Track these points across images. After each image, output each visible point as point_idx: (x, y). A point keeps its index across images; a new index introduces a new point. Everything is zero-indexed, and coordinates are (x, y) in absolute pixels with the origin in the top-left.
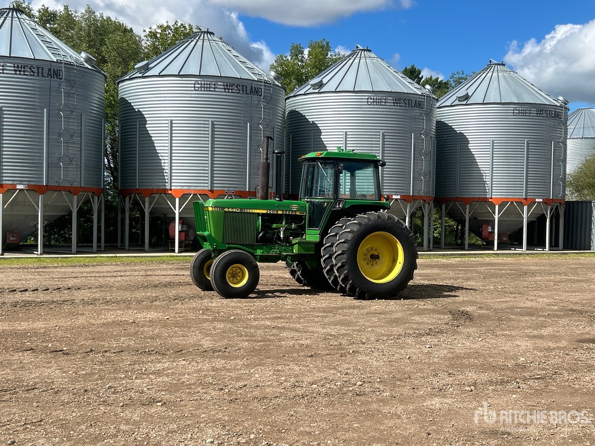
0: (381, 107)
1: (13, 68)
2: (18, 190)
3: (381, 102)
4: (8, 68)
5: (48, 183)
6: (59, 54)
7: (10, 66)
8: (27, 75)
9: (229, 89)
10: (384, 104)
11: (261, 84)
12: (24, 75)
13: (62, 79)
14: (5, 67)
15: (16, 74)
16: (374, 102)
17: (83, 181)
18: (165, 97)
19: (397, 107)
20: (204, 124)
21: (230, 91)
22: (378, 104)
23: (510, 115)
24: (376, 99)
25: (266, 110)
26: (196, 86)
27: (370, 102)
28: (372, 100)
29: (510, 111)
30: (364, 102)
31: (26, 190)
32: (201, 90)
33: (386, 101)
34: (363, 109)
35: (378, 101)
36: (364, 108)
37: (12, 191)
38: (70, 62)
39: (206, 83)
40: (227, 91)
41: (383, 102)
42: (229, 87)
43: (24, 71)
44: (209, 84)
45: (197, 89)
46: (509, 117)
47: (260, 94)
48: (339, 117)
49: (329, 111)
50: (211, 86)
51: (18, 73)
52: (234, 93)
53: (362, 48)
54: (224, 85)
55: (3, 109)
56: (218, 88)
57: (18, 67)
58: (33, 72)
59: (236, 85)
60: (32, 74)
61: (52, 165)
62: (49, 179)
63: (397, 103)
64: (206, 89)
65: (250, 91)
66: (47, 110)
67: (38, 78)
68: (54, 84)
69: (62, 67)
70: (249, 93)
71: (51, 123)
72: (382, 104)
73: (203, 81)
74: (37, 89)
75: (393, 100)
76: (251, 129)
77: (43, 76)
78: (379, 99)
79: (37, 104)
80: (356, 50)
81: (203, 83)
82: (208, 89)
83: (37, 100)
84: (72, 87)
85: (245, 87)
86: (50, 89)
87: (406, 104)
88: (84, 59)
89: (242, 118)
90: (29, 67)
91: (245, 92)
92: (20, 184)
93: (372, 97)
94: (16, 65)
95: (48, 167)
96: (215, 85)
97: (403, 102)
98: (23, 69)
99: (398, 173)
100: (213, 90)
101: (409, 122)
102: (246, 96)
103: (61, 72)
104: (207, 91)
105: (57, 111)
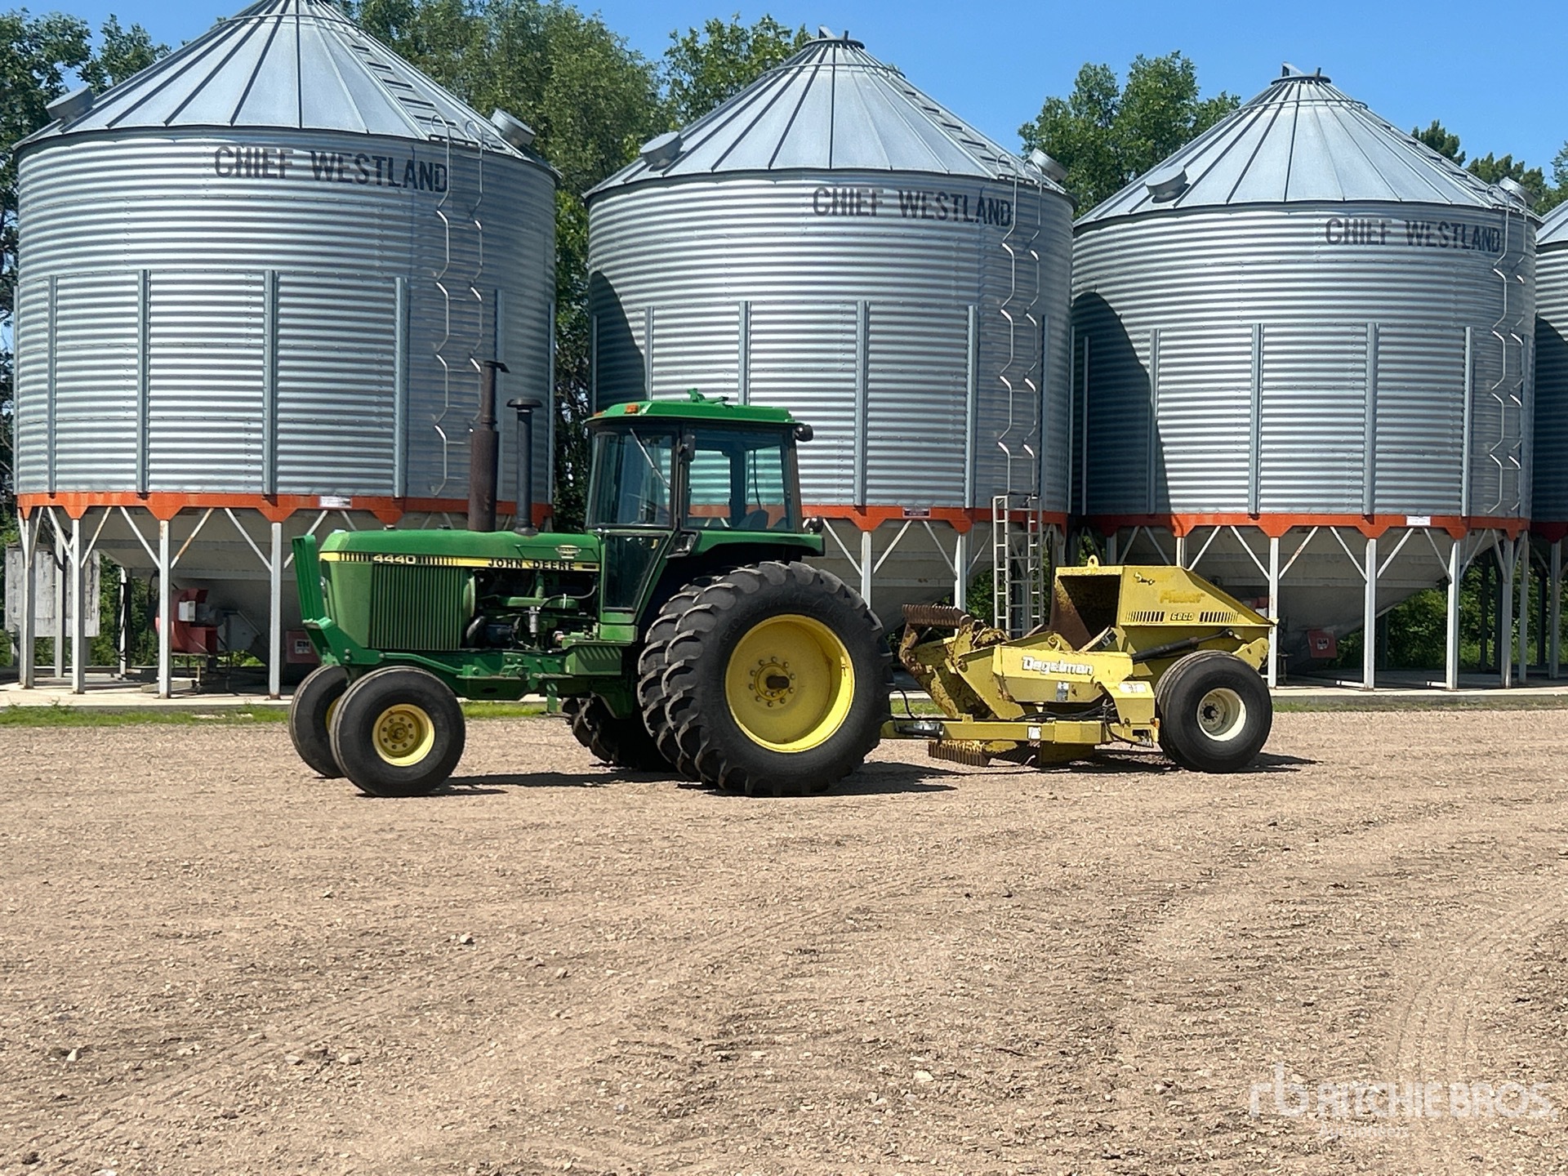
0: (1369, 248)
1: (309, 163)
2: (325, 513)
3: (1369, 235)
4: (295, 162)
5: (406, 492)
6: (434, 120)
7: (300, 158)
8: (350, 181)
9: (914, 208)
10: (1379, 239)
11: (1009, 189)
12: (341, 180)
13: (445, 189)
14: (287, 161)
15: (318, 179)
16: (1346, 234)
18: (729, 236)
19: (1419, 249)
20: (842, 312)
21: (920, 212)
22: (1359, 239)
24: (1355, 225)
25: (1022, 267)
26: (820, 200)
27: (1335, 234)
28: (1342, 230)
30: (1317, 234)
31: (347, 511)
32: (835, 214)
33: (1387, 229)
34: (1314, 257)
35: (1359, 229)
36: (1317, 252)
37: (307, 514)
38: (467, 142)
39: (848, 191)
40: (909, 212)
41: (1375, 233)
42: (914, 202)
43: (340, 171)
44: (859, 195)
45: (821, 209)
47: (1005, 218)
48: (1240, 282)
49: (1206, 266)
50: (863, 199)
51: (323, 174)
52: (931, 217)
53: (1302, 74)
54: (901, 197)
55: (282, 279)
56: (882, 205)
57: (323, 159)
58: (366, 173)
59: (936, 196)
60: (362, 177)
61: (416, 440)
62: (409, 480)
63: (1419, 236)
64: (848, 210)
65: (976, 211)
66: (402, 281)
67: (378, 189)
68: (422, 205)
69: (445, 156)
70: (975, 217)
71: (416, 318)
72: (1373, 239)
73: (839, 186)
74: (377, 221)
75: (1408, 227)
76: (979, 324)
77: (392, 185)
78: (1362, 225)
79: (377, 263)
80: (1285, 79)
81: (840, 191)
82: (855, 210)
83: (376, 253)
84: (472, 213)
85: (961, 201)
86: (412, 220)
87: (1446, 238)
88: (500, 130)
89: (953, 293)
90: (354, 158)
91: (961, 216)
92: (330, 495)
93: (1342, 221)
94: (318, 154)
95: (406, 443)
96: (874, 196)
97: (1437, 232)
98: (336, 165)
99: (1421, 448)
100: (869, 210)
101: (1456, 293)
102: (966, 225)
103: (441, 170)
104: (851, 214)
105: (431, 285)
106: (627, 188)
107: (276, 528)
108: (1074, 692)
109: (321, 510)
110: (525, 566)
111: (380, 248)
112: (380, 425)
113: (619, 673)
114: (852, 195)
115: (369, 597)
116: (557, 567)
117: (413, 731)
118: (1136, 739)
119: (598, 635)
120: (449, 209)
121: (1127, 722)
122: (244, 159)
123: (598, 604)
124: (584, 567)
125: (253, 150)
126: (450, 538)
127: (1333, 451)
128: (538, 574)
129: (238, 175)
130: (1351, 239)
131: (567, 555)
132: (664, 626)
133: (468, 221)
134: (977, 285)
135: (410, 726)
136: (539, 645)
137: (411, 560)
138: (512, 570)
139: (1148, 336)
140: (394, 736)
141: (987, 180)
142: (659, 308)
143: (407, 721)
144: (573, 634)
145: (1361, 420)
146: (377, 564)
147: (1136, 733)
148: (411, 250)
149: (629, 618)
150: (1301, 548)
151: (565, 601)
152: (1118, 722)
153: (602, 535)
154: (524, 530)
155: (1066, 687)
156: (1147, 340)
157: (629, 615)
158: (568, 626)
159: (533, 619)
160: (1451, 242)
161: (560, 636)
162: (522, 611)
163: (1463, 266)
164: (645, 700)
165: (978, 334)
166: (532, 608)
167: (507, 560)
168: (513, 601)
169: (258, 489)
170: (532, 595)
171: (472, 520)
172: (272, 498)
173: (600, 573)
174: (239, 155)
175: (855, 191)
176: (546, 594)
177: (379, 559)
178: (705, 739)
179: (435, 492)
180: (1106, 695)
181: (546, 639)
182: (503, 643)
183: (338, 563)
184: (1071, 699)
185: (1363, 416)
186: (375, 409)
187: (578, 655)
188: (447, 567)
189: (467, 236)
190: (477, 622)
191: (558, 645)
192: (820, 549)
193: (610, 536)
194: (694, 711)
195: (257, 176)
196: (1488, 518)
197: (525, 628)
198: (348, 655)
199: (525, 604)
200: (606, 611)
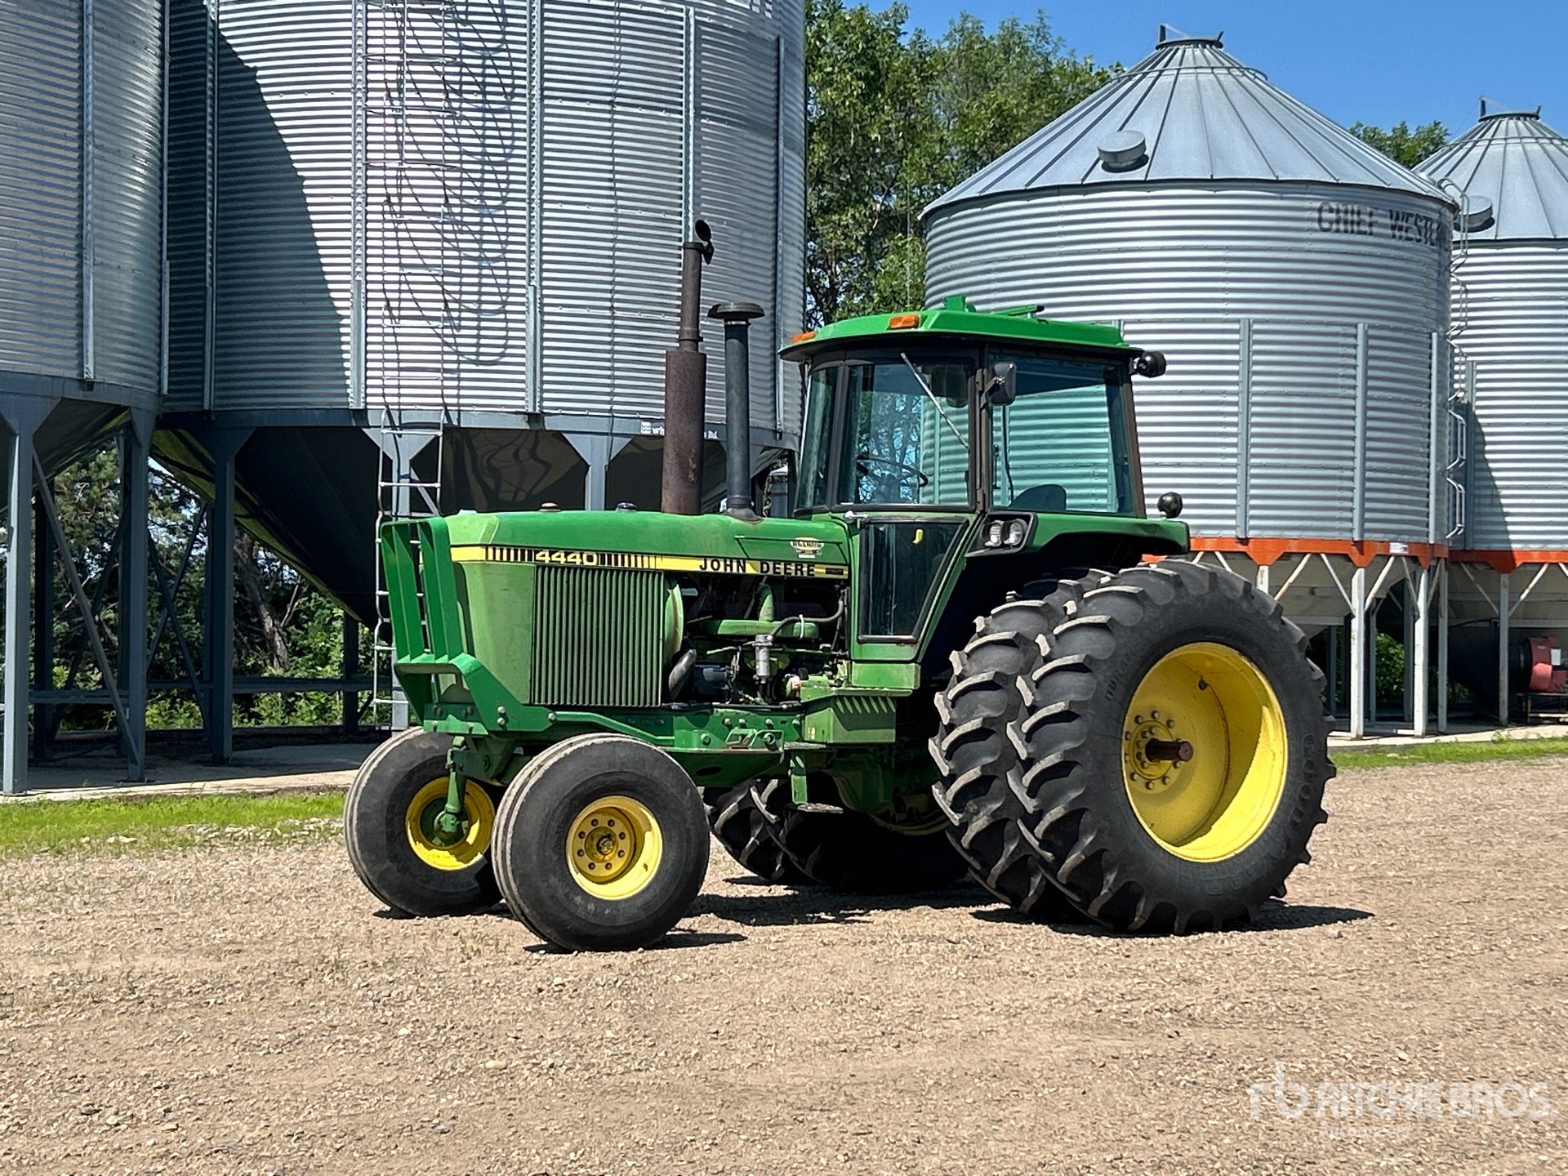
110: (750, 570)
113: (892, 736)
115: (530, 621)
116: (792, 571)
119: (848, 680)
123: (845, 630)
124: (828, 571)
126: (646, 525)
128: (762, 584)
131: (806, 550)
135: (622, 832)
136: (763, 697)
137: (590, 559)
138: (732, 575)
143: (618, 824)
144: (811, 677)
146: (541, 566)
149: (908, 652)
153: (853, 523)
154: (743, 512)
157: (907, 647)
158: (813, 665)
159: (762, 655)
161: (794, 681)
162: (742, 641)
166: (760, 638)
167: (725, 559)
168: (726, 626)
170: (755, 616)
171: (667, 497)
173: (848, 582)
176: (777, 616)
177: (544, 557)
181: (775, 688)
182: (718, 692)
183: (484, 564)
187: (836, 710)
188: (642, 571)
190: (685, 659)
191: (794, 695)
193: (866, 525)
197: (747, 671)
198: (502, 715)
199: (749, 631)
200: (860, 642)
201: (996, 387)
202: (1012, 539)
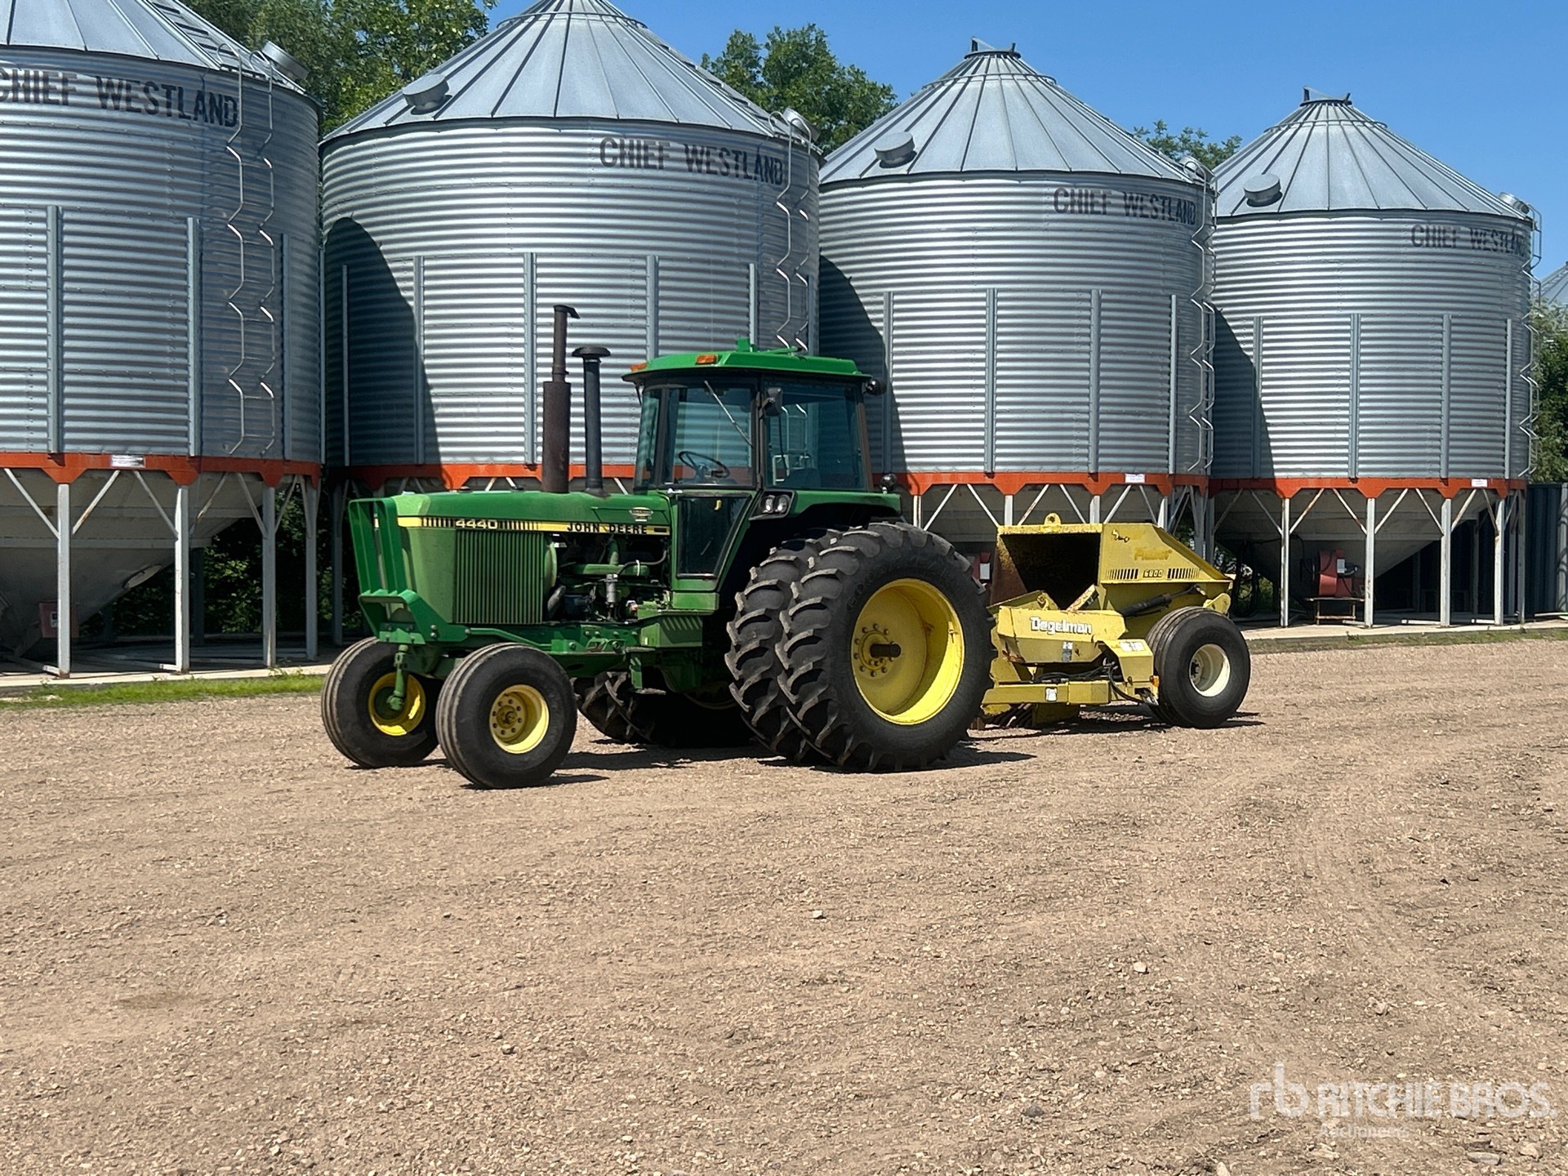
0: (1093, 217)
1: (95, 89)
2: (116, 473)
3: (1092, 205)
4: (79, 88)
5: (201, 450)
7: (84, 83)
8: (138, 111)
9: (699, 162)
10: (1101, 209)
11: (781, 147)
12: (130, 110)
13: (235, 123)
14: (70, 86)
15: (104, 107)
16: (1072, 204)
17: (289, 444)
18: (510, 185)
19: (1135, 220)
20: (631, 267)
21: (704, 168)
22: (1083, 208)
23: (1404, 246)
24: (1080, 195)
26: (607, 151)
27: (1062, 203)
28: (1068, 199)
29: (1402, 234)
30: (1046, 203)
31: (140, 471)
32: (622, 166)
33: (1107, 200)
34: (1043, 225)
35: (1084, 199)
36: (1046, 221)
37: (96, 475)
38: (254, 74)
39: (635, 142)
40: (694, 166)
41: (1098, 204)
42: (699, 156)
43: (128, 99)
44: (646, 148)
45: (608, 160)
46: (1402, 250)
47: (778, 177)
48: (973, 247)
49: (939, 231)
50: (650, 151)
51: (110, 102)
52: (715, 173)
53: (994, 49)
54: (687, 151)
55: (67, 216)
56: (669, 159)
57: (110, 85)
58: (155, 102)
59: (718, 151)
60: (152, 107)
61: (212, 394)
62: (204, 437)
63: (1135, 207)
64: (635, 162)
65: (754, 168)
66: (194, 222)
67: (168, 121)
68: (213, 140)
69: (237, 89)
70: (753, 175)
71: (208, 262)
72: (1096, 209)
73: (626, 137)
74: (167, 156)
75: (1125, 198)
76: (758, 283)
77: (182, 116)
78: (1086, 195)
79: (169, 202)
80: (975, 54)
81: (627, 142)
82: (642, 162)
83: (167, 190)
84: (259, 151)
85: (741, 157)
86: (202, 155)
87: (1156, 210)
88: (275, 63)
89: (736, 250)
90: (143, 86)
91: (741, 172)
92: (123, 454)
93: (1069, 190)
94: (104, 80)
95: (201, 398)
96: (661, 149)
97: (1149, 204)
98: (124, 93)
99: (1137, 409)
100: (657, 163)
101: (1164, 262)
102: (746, 182)
103: (230, 103)
104: (639, 166)
105: (222, 227)
106: (388, 130)
107: (63, 490)
108: (1077, 652)
109: (112, 471)
110: (602, 530)
111: (171, 185)
112: (174, 377)
113: (700, 644)
114: (639, 147)
115: (452, 567)
116: (631, 531)
117: (521, 714)
118: (1138, 697)
119: (670, 604)
120: (236, 145)
121: (1130, 681)
122: (21, 83)
123: (668, 570)
124: (656, 530)
125: (32, 73)
126: (530, 500)
127: (1062, 412)
128: (611, 539)
129: (15, 100)
130: (1076, 208)
131: (640, 518)
132: (761, 593)
133: (255, 159)
134: (755, 243)
135: (518, 709)
136: (612, 616)
137: (493, 524)
138: (589, 534)
139: (881, 298)
140: (506, 721)
141: (765, 137)
142: (430, 258)
143: (516, 703)
144: (645, 603)
145: (1086, 382)
146: (459, 530)
147: (1137, 691)
148: (202, 189)
149: (710, 585)
150: (1033, 505)
151: (639, 568)
152: (1122, 680)
153: (673, 497)
154: (597, 490)
155: (1070, 646)
156: (880, 303)
157: (710, 582)
158: (642, 595)
159: (610, 588)
160: (1160, 214)
161: (633, 605)
162: (598, 579)
163: (1169, 236)
164: (740, 673)
165: (758, 293)
166: (609, 576)
167: (585, 523)
168: (589, 569)
169: (42, 447)
170: (606, 561)
172: (59, 457)
173: (670, 537)
174: (15, 77)
175: (642, 143)
176: (620, 561)
177: (461, 524)
178: (832, 714)
179: (230, 451)
180: (1107, 653)
181: (620, 610)
182: (580, 614)
183: (421, 529)
184: (1075, 659)
185: (1088, 378)
186: (168, 360)
187: (662, 625)
188: (529, 532)
189: (256, 175)
190: (558, 592)
191: (633, 614)
192: (898, 509)
193: (682, 498)
194: (823, 684)
195: (37, 101)
196: (1187, 475)
197: (601, 598)
198: (434, 631)
199: (602, 572)
200: (678, 578)
201: (769, 404)
202: (780, 508)
